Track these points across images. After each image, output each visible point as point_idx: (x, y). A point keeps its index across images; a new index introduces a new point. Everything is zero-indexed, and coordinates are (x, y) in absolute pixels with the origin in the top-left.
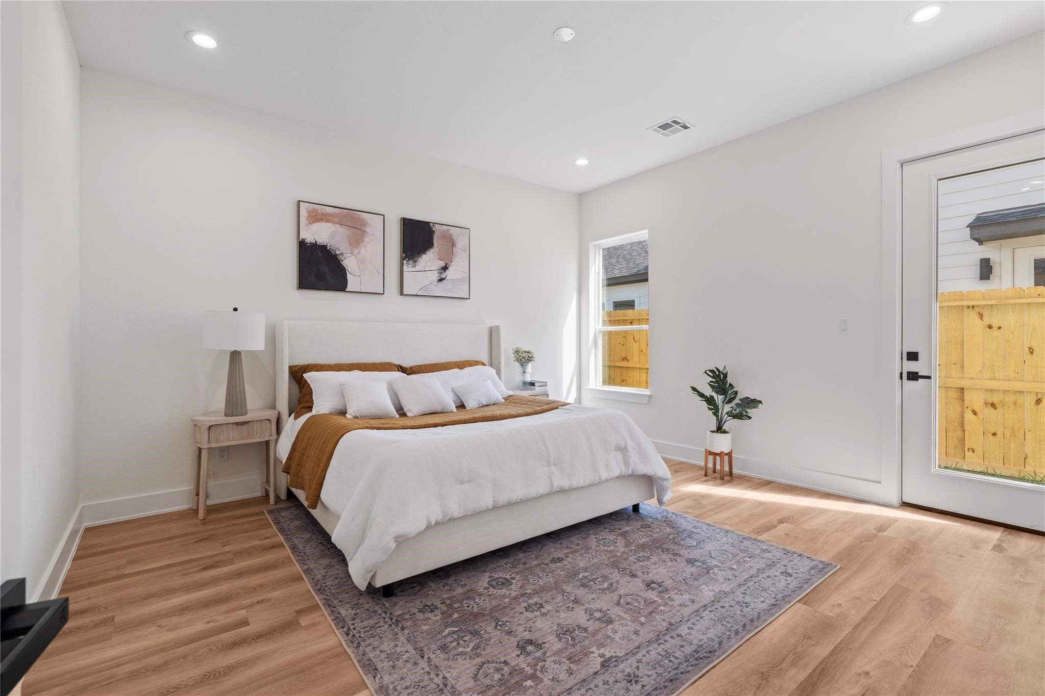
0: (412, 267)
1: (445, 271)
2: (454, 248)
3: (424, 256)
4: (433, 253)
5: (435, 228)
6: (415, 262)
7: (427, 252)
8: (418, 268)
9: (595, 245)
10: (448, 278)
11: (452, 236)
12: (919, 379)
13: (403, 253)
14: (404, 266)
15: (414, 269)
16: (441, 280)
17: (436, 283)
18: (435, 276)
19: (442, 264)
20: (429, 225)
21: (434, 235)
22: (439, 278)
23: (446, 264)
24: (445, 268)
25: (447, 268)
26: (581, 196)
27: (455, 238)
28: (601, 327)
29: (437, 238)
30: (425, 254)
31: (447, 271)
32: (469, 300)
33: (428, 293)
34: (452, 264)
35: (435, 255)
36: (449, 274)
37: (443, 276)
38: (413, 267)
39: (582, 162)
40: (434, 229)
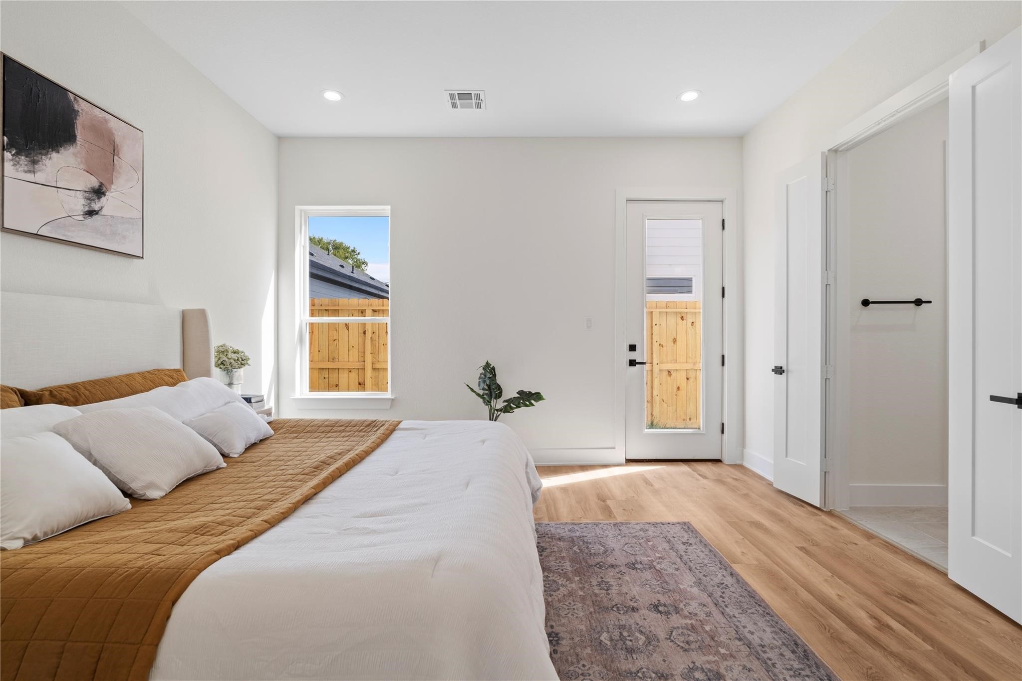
0: (26, 172)
1: (99, 198)
2: (115, 157)
3: (54, 155)
4: (75, 155)
5: (79, 105)
6: (34, 162)
7: (62, 150)
8: (39, 177)
9: (301, 210)
10: (104, 212)
11: (113, 134)
12: (637, 365)
13: (4, 134)
14: (6, 164)
15: (30, 177)
16: (91, 213)
17: (81, 218)
18: (78, 204)
19: (94, 182)
20: (67, 94)
21: (76, 119)
22: (87, 209)
23: (101, 185)
24: (99, 192)
25: (104, 194)
26: (281, 139)
27: (118, 140)
28: (307, 318)
29: (83, 127)
30: (58, 152)
31: (103, 199)
32: (141, 260)
33: (64, 235)
34: (113, 187)
35: (79, 160)
36: (108, 204)
37: (96, 206)
38: (30, 171)
39: (332, 96)
40: (76, 107)
